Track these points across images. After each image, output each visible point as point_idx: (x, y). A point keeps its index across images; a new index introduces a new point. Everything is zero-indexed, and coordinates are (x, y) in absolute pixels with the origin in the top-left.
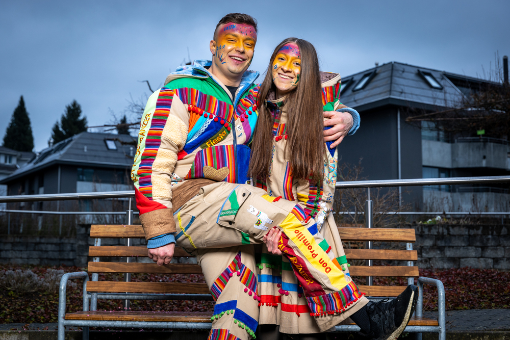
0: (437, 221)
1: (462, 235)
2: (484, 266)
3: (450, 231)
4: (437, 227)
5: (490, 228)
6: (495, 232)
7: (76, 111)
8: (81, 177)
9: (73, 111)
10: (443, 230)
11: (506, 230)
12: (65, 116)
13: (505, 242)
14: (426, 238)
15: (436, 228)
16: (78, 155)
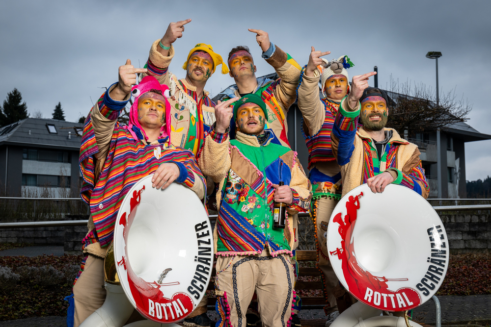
7: (17, 98)
9: (14, 97)
12: (7, 101)
16: (24, 137)
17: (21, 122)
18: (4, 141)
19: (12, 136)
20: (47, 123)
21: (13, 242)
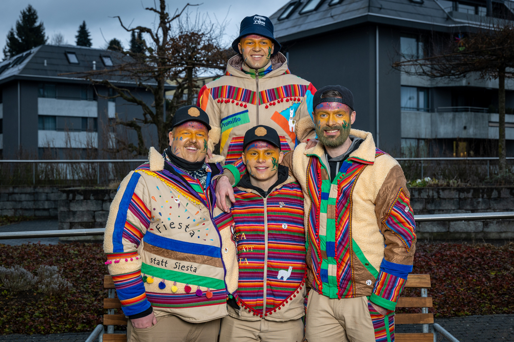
0: (427, 182)
1: (453, 199)
2: (474, 229)
3: (440, 195)
4: (428, 190)
5: (481, 191)
6: (485, 195)
7: (32, 17)
8: (41, 90)
9: (29, 16)
10: (433, 193)
11: (497, 193)
12: (20, 22)
13: (495, 205)
14: (416, 202)
15: (426, 191)
16: (38, 70)
17: (34, 50)
18: (14, 76)
19: (25, 69)
20: (67, 50)
21: (9, 215)
